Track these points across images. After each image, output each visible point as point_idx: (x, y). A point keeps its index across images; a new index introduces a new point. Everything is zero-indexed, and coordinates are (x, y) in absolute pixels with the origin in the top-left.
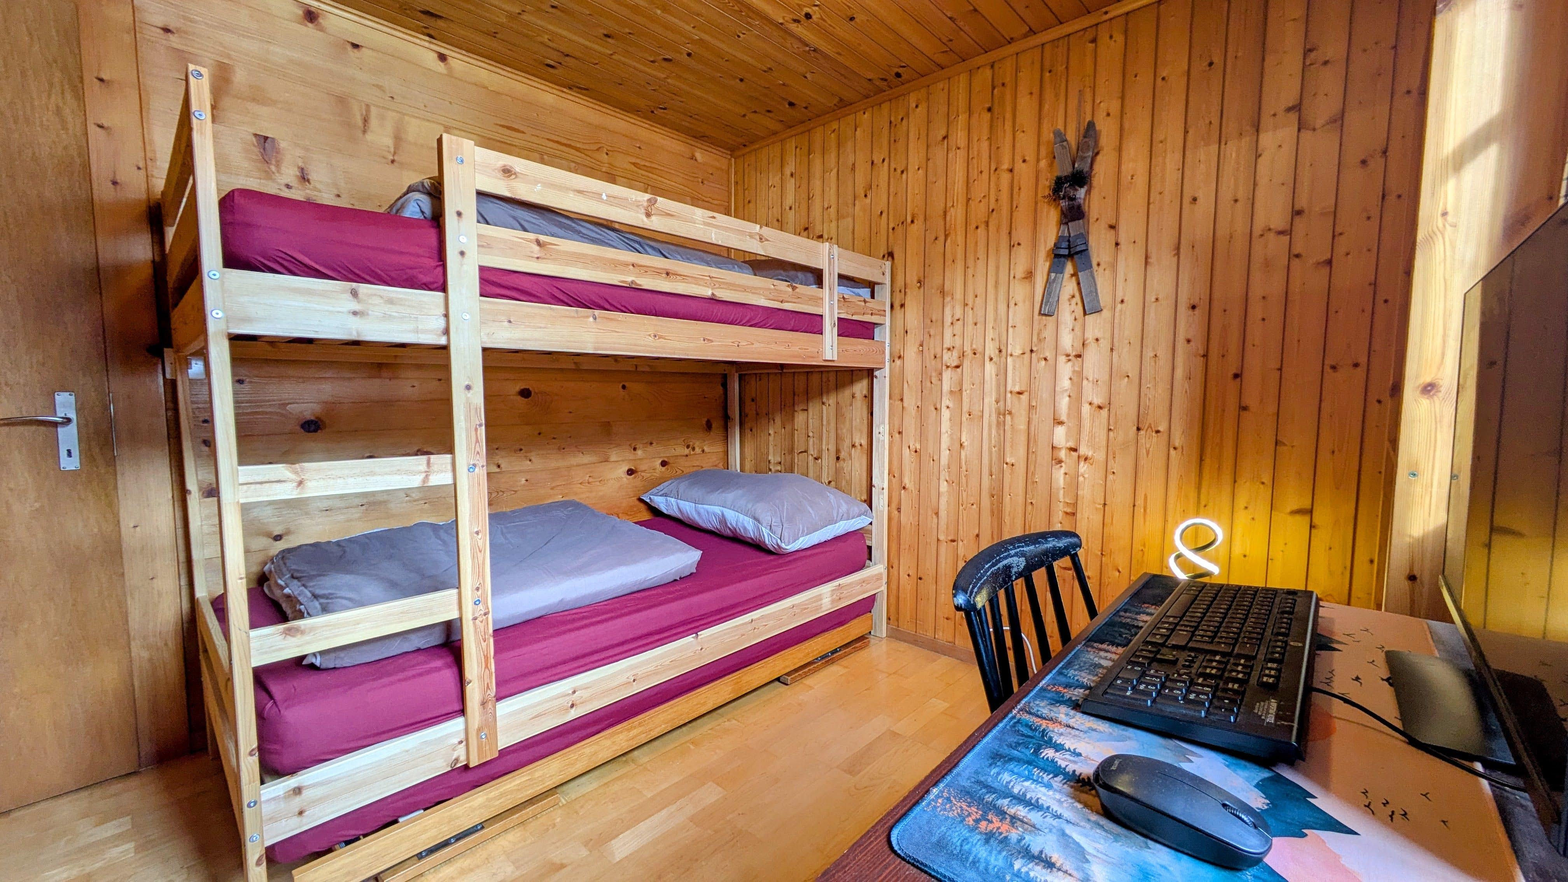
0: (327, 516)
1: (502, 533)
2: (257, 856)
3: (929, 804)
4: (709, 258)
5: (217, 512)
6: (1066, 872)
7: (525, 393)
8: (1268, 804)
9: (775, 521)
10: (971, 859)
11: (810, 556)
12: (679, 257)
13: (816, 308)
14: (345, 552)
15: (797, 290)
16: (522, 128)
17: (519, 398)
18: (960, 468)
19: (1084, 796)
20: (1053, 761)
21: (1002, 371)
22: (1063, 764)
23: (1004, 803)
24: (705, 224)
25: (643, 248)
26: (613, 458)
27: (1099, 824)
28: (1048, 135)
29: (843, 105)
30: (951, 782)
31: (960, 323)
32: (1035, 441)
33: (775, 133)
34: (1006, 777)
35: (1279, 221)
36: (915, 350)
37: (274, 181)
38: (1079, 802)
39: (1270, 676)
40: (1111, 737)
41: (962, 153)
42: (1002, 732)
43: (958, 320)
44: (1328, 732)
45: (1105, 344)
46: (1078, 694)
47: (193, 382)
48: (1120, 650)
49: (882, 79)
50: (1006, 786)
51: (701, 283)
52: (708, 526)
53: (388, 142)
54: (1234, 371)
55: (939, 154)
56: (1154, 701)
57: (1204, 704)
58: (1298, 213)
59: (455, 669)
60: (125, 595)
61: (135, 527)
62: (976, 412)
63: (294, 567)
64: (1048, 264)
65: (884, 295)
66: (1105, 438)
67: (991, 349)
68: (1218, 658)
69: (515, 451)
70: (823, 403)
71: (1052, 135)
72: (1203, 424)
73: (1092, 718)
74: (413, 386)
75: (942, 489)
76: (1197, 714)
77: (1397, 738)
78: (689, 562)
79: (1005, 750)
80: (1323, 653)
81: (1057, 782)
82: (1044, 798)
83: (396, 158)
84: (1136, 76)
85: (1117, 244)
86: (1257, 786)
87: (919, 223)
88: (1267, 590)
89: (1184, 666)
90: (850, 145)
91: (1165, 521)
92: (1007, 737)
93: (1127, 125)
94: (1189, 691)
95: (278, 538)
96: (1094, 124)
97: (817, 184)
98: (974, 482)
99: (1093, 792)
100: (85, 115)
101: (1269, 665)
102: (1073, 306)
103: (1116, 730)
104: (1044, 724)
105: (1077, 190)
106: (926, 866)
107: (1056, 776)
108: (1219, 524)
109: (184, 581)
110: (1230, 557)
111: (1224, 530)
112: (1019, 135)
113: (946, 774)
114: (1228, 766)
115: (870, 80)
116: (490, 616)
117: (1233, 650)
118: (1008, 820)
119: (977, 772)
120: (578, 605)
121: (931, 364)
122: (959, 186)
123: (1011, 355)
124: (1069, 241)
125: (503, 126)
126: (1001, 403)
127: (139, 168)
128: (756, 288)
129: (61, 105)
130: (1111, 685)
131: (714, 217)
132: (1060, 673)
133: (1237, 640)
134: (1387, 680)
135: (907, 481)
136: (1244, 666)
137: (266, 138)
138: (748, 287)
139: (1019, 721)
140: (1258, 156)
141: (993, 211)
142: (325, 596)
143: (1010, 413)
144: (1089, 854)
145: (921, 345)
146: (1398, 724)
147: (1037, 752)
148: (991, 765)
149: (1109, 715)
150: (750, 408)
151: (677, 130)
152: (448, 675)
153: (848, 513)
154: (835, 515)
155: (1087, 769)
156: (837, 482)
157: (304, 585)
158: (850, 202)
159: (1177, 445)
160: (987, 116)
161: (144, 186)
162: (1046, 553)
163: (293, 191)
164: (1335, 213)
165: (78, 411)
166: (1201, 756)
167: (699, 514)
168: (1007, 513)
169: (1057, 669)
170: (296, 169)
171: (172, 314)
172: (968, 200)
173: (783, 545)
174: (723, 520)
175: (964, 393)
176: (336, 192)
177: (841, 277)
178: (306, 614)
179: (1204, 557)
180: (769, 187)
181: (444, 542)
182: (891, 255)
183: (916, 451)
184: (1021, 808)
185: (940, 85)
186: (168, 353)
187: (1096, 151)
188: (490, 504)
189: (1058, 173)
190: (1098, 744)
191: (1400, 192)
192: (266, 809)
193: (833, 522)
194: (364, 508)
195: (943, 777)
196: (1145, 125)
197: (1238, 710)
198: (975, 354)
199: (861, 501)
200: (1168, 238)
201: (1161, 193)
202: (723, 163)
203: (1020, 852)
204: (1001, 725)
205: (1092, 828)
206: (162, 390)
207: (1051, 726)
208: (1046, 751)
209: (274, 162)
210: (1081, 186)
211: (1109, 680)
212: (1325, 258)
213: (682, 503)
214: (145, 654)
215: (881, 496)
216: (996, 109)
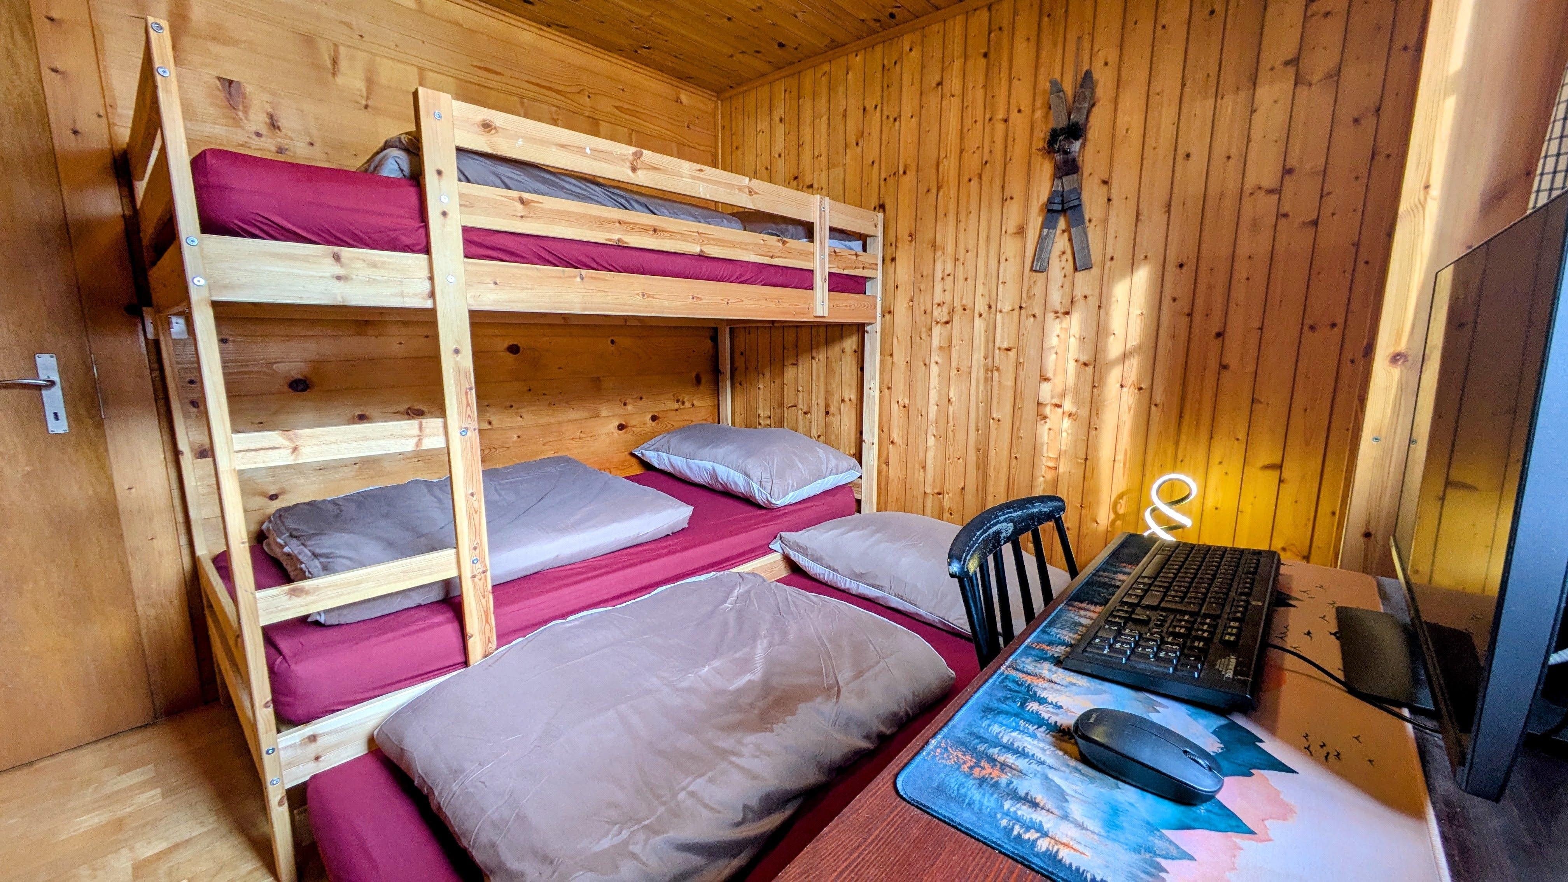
0: (321, 475)
1: (496, 490)
2: (279, 797)
3: (929, 754)
4: (697, 212)
5: (213, 472)
6: (1048, 810)
7: (514, 349)
8: (1222, 749)
9: (765, 477)
10: (967, 801)
11: (799, 510)
12: (665, 211)
13: (807, 263)
14: (341, 511)
15: (787, 245)
16: (497, 69)
17: (508, 353)
18: (948, 423)
19: (1065, 745)
20: (1037, 713)
21: (991, 327)
22: (1046, 716)
23: (994, 751)
24: (692, 177)
25: (631, 204)
26: (604, 413)
27: (1077, 769)
28: (1044, 84)
29: (835, 47)
30: (948, 733)
31: (951, 278)
32: (1021, 398)
33: (763, 75)
34: (996, 728)
35: (1269, 180)
36: (905, 304)
37: (242, 128)
38: (1060, 749)
39: (1231, 634)
40: (1089, 692)
41: (956, 102)
42: (992, 687)
43: (949, 275)
44: (1279, 683)
45: (1093, 301)
46: (1059, 651)
47: (176, 342)
48: (1099, 609)
49: (875, 20)
50: (997, 737)
51: (690, 239)
52: (700, 481)
53: (361, 85)
54: (1216, 330)
55: (932, 101)
56: (1128, 659)
57: (1172, 661)
58: (1288, 171)
59: (456, 625)
60: (125, 554)
61: (130, 489)
62: (964, 368)
63: (292, 526)
64: (1040, 219)
65: (876, 248)
66: (1089, 395)
67: (981, 306)
68: (1186, 617)
69: (506, 408)
70: (813, 358)
71: (1048, 84)
72: (1184, 382)
73: (1072, 674)
74: (400, 344)
75: (929, 444)
76: (1166, 671)
77: (1336, 687)
78: (681, 518)
79: (995, 704)
80: (1281, 609)
81: (1041, 732)
82: (1029, 747)
83: (369, 103)
84: (1136, 23)
85: (1109, 200)
86: (1214, 733)
87: (911, 174)
88: (1234, 550)
89: (1156, 625)
90: (841, 89)
91: (1144, 475)
92: (996, 692)
93: (1124, 74)
94: (1159, 649)
95: (274, 497)
96: (1091, 74)
97: (806, 131)
98: (961, 436)
99: (1073, 741)
100: (38, 59)
101: (1232, 624)
102: (1063, 263)
103: (1093, 684)
104: (1029, 679)
105: (1072, 143)
106: (928, 808)
107: (1040, 727)
108: (1194, 480)
109: (183, 540)
110: (1203, 510)
111: (1198, 486)
112: (1015, 83)
113: (943, 727)
114: (1190, 715)
115: (863, 20)
116: (488, 574)
117: (1200, 610)
118: (999, 766)
119: (970, 725)
120: (573, 561)
121: (920, 318)
122: (952, 137)
123: (1001, 311)
124: (1062, 196)
125: (480, 68)
126: (990, 360)
127: (100, 116)
128: (746, 244)
129: (11, 46)
130: (1090, 644)
131: (701, 170)
132: (1044, 631)
133: (1204, 600)
134: (1335, 634)
135: (895, 436)
136: (1209, 625)
137: (231, 82)
138: (738, 243)
139: (1007, 677)
140: (1253, 111)
141: (986, 163)
142: (326, 556)
143: (998, 369)
144: (1068, 795)
145: (912, 300)
146: (1341, 677)
147: (1023, 705)
148: (982, 717)
149: (1089, 671)
150: (740, 363)
151: (660, 70)
152: (450, 630)
153: (837, 469)
154: (824, 470)
155: (1067, 720)
156: (827, 438)
157: (303, 544)
158: (841, 151)
159: (1158, 401)
160: (984, 61)
161: (106, 136)
162: (1032, 517)
163: (263, 139)
164: (1325, 172)
165: (62, 372)
166: (1167, 707)
167: (690, 468)
168: (992, 467)
169: (1041, 627)
170: (265, 115)
171: (150, 273)
172: (962, 151)
173: (773, 501)
174: (714, 475)
175: (953, 349)
176: (309, 140)
177: (832, 229)
178: (307, 574)
179: (1177, 511)
180: (758, 133)
181: (440, 500)
182: (882, 207)
183: (904, 407)
184: (1009, 756)
185: (935, 27)
186: (147, 312)
187: (1092, 102)
188: (483, 461)
189: (1052, 125)
190: (1077, 697)
191: (1388, 152)
192: (284, 755)
193: (821, 476)
194: (357, 466)
195: (940, 729)
196: (1141, 76)
197: (1202, 666)
198: (965, 310)
199: (850, 455)
200: (1160, 194)
201: (1154, 148)
202: (709, 106)
203: (1008, 794)
204: (991, 681)
205: (1071, 772)
206: (144, 350)
207: (1036, 681)
208: (1031, 704)
209: (241, 107)
210: (1077, 139)
211: (1088, 639)
212: (1311, 219)
213: (673, 458)
214: (152, 612)
215: (871, 451)
216: (992, 56)
